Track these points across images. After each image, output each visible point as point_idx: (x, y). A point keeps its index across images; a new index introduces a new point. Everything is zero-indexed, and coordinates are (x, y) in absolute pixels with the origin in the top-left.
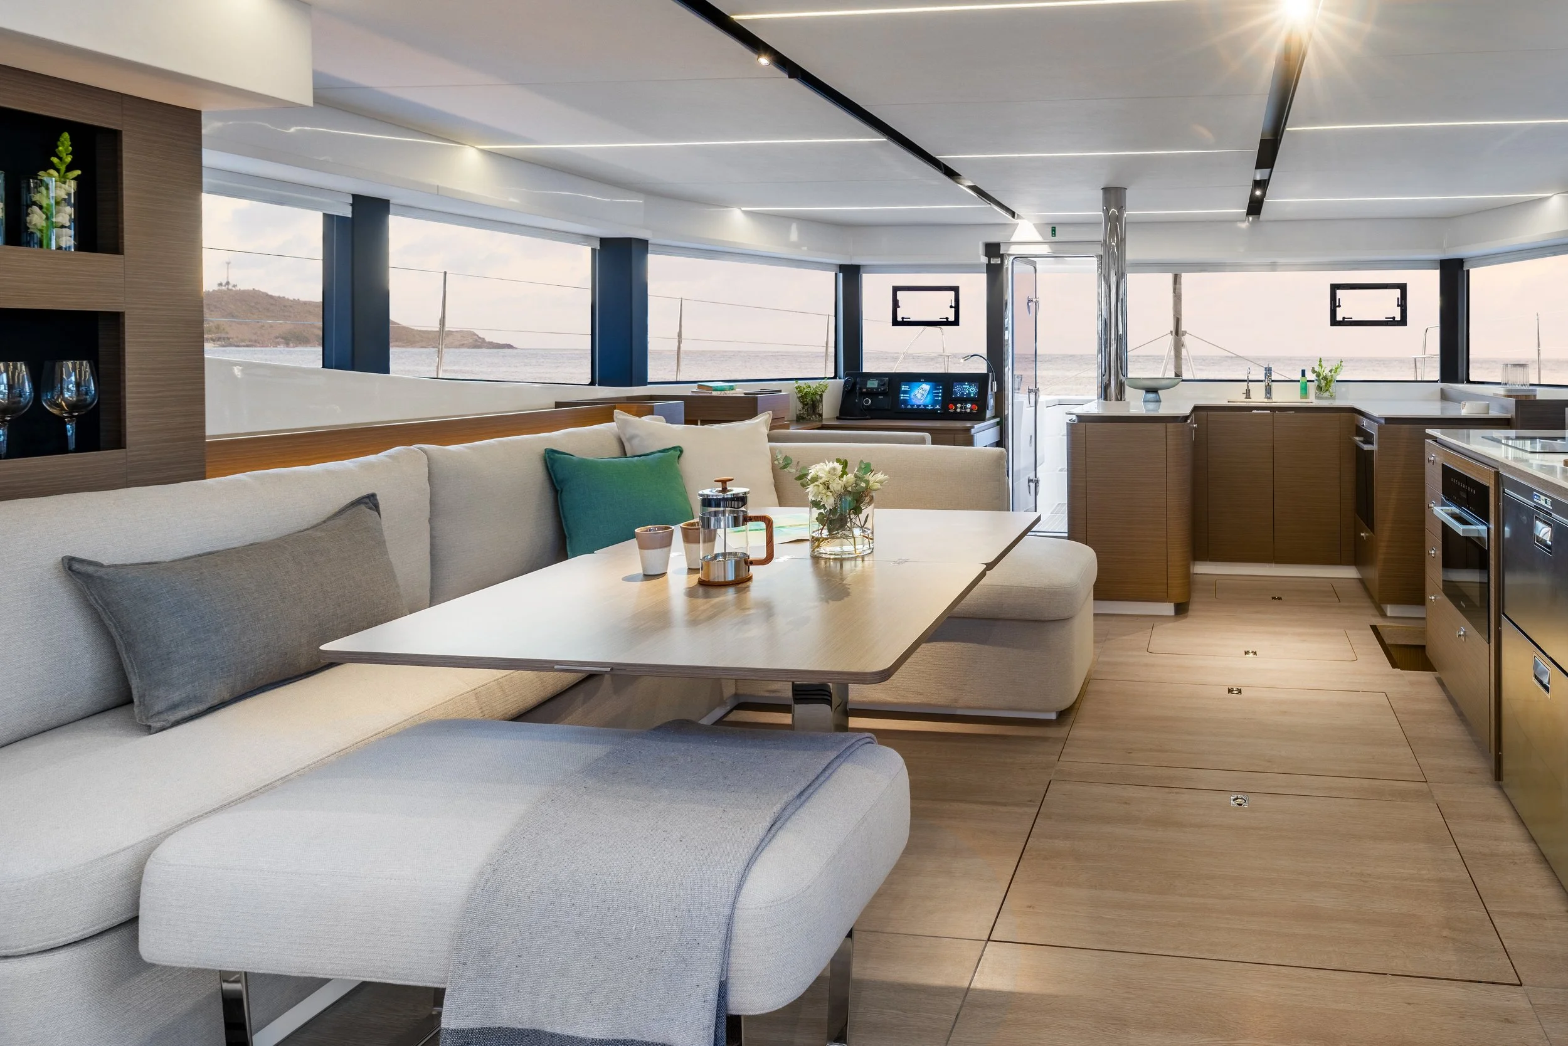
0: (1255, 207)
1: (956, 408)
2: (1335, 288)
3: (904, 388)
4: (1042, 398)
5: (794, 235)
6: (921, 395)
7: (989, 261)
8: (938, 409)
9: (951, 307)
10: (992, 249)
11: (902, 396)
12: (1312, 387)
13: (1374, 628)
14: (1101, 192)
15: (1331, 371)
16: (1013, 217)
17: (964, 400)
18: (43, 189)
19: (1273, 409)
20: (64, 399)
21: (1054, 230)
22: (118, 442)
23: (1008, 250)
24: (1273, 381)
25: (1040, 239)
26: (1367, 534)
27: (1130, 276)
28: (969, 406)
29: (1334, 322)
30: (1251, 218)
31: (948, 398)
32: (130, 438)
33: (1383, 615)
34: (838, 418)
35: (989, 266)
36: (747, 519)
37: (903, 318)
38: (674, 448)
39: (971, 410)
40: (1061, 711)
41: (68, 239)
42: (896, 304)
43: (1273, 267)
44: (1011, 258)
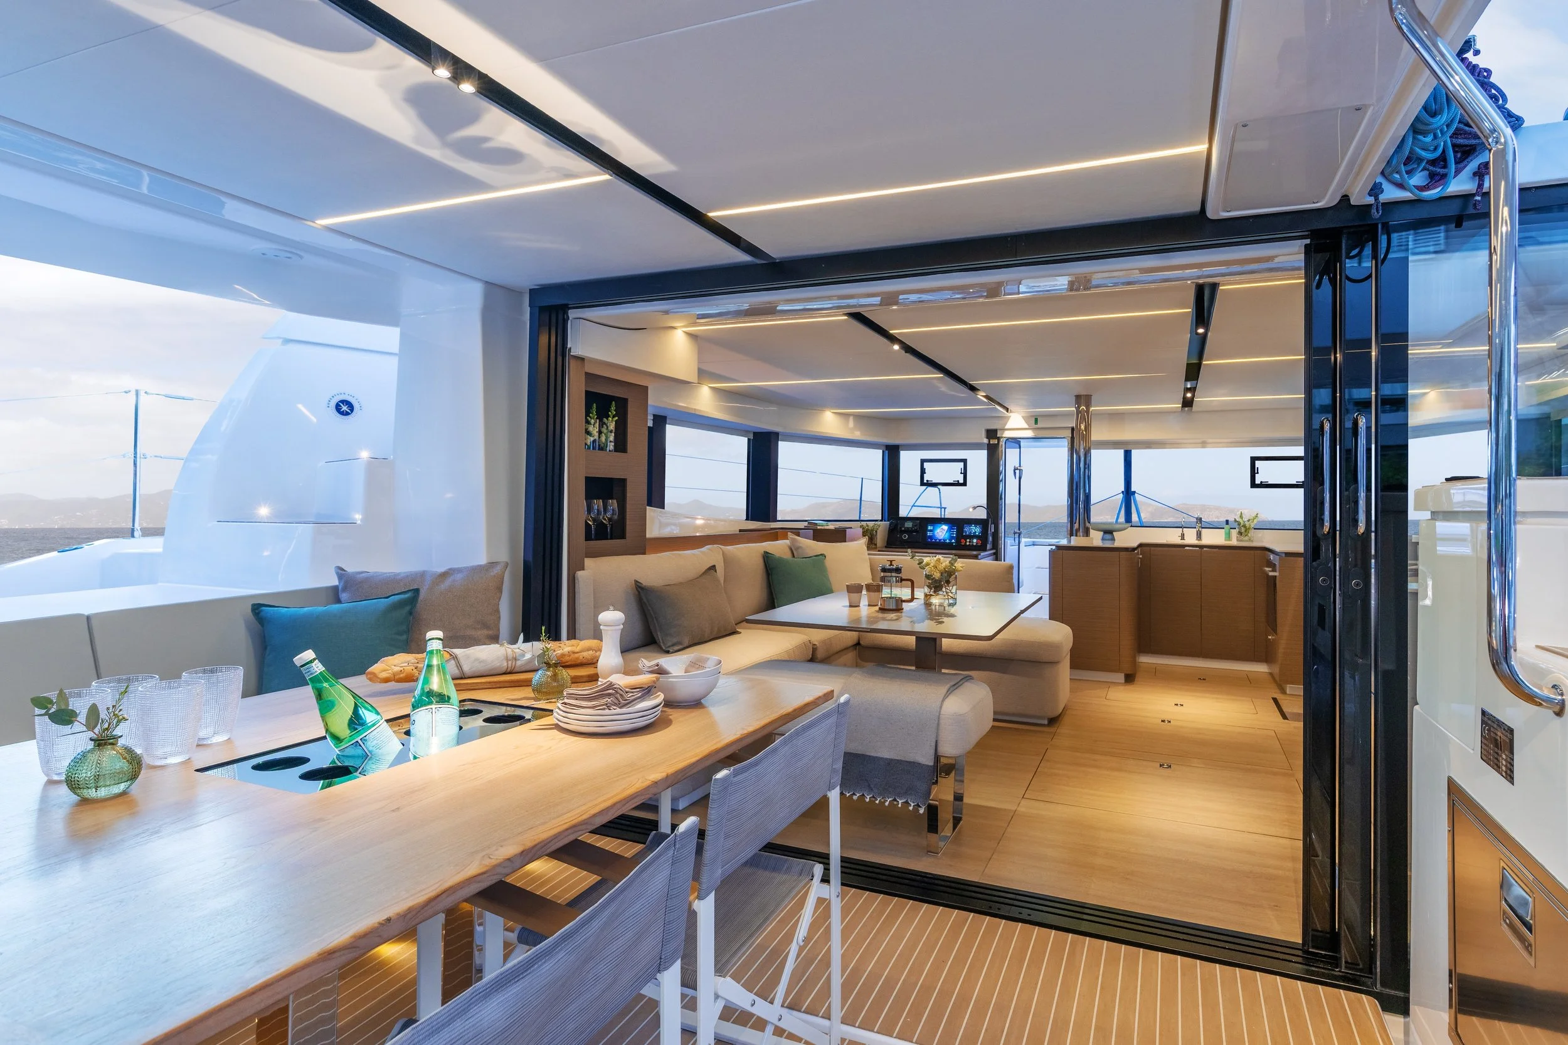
0: (1187, 403)
1: (966, 542)
2: (1254, 460)
3: (930, 528)
4: (1023, 540)
5: (851, 423)
6: (942, 532)
7: (989, 441)
8: (953, 543)
9: (961, 473)
10: (992, 434)
11: (929, 534)
12: (1234, 533)
13: (1275, 700)
14: (1074, 397)
15: (1249, 521)
16: (1008, 412)
17: (971, 537)
18: (605, 426)
19: (1201, 547)
20: (607, 517)
21: (1036, 421)
22: (622, 536)
23: (1002, 434)
24: (1203, 528)
25: (1027, 426)
26: (1273, 637)
27: (1093, 452)
28: (975, 541)
29: (1254, 485)
30: (1186, 409)
31: (961, 535)
32: (628, 535)
33: (1284, 692)
34: (886, 547)
35: (989, 445)
36: (902, 580)
37: (927, 481)
38: (821, 555)
39: (977, 543)
40: (1052, 719)
41: (611, 446)
42: (923, 471)
43: (1204, 444)
44: (1005, 439)
